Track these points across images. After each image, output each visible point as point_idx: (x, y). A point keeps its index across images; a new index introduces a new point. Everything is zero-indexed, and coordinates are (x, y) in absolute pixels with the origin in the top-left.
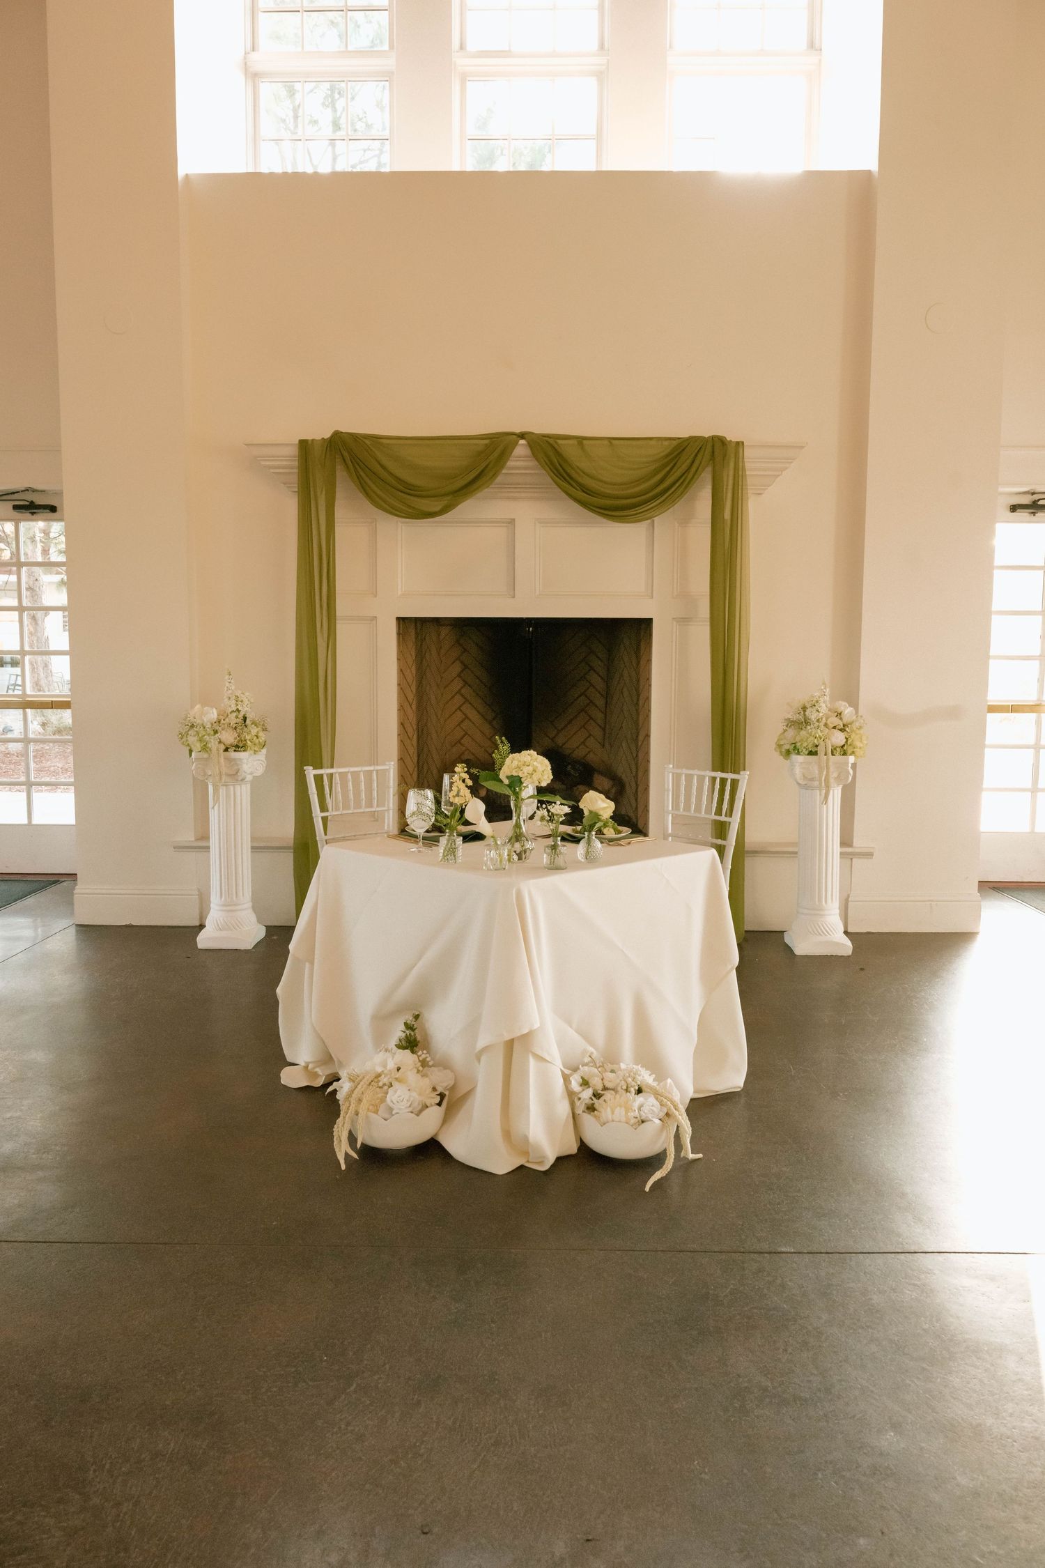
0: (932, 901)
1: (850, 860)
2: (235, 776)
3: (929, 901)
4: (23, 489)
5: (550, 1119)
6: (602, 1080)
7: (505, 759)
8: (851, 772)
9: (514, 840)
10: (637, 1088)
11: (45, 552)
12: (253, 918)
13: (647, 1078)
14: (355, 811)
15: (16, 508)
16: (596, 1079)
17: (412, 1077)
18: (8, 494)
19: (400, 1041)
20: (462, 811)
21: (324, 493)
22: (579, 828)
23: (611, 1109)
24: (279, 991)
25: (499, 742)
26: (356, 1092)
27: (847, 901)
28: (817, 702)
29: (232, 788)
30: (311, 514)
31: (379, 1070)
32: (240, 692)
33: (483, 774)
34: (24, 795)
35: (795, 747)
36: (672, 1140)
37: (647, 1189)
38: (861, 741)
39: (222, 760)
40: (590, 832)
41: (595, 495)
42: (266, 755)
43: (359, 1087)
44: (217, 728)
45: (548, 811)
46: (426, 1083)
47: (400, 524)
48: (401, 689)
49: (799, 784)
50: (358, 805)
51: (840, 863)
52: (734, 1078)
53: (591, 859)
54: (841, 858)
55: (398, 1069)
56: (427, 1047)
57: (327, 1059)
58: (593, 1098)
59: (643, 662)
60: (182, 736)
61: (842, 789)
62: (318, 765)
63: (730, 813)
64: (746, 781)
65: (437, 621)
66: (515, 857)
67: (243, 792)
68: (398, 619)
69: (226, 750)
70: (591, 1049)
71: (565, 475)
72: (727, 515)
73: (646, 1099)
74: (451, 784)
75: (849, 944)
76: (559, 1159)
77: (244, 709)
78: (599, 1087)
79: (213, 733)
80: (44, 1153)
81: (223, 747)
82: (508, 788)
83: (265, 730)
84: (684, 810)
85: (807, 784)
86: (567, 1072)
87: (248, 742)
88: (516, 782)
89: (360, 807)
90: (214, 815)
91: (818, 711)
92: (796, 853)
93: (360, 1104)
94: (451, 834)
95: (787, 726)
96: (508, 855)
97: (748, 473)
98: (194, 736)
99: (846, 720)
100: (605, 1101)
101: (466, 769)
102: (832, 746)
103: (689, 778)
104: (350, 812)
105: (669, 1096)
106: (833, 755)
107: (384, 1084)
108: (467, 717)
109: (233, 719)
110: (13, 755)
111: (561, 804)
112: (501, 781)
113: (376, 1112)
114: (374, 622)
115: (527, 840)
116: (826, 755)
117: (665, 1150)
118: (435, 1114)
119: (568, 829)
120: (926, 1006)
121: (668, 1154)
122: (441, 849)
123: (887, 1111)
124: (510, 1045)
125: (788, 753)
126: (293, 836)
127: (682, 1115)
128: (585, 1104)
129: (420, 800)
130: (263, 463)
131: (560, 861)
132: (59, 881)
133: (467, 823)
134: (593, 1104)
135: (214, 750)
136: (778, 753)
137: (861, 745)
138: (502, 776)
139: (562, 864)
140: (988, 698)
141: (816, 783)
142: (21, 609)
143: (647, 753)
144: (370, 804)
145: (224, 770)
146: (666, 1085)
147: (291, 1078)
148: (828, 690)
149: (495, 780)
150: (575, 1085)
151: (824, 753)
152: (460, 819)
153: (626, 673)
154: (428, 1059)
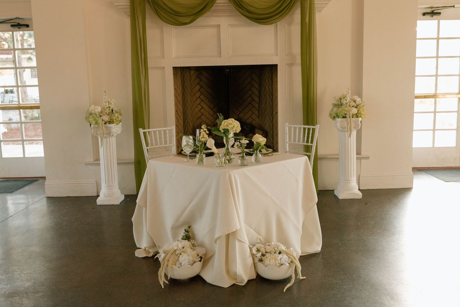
0: (394, 176)
1: (360, 160)
2: (109, 134)
3: (392, 176)
4: (15, 18)
5: (245, 265)
6: (265, 249)
7: (222, 122)
8: (360, 124)
9: (226, 155)
10: (279, 252)
11: (22, 45)
12: (119, 192)
13: (283, 248)
14: (160, 146)
15: (12, 26)
16: (263, 248)
17: (189, 250)
18: (9, 20)
19: (183, 237)
20: (205, 144)
21: (141, 16)
22: (252, 150)
23: (269, 260)
24: (133, 219)
25: (219, 115)
26: (167, 257)
27: (359, 177)
28: (346, 96)
29: (108, 139)
30: (136, 25)
31: (176, 248)
32: (110, 99)
33: (213, 128)
34: (21, 146)
35: (337, 115)
36: (294, 271)
37: (285, 291)
38: (364, 112)
39: (104, 128)
40: (257, 150)
41: (252, 13)
42: (122, 125)
43: (168, 255)
44: (101, 114)
45: (240, 142)
46: (194, 253)
47: (173, 28)
48: (176, 96)
49: (338, 130)
50: (161, 144)
51: (356, 161)
52: (317, 247)
53: (257, 161)
54: (356, 159)
55: (183, 248)
56: (194, 238)
57: (154, 245)
58: (262, 256)
59: (274, 83)
60: (87, 118)
61: (356, 131)
62: (144, 129)
63: (312, 142)
64: (318, 129)
65: (189, 68)
66: (227, 162)
67: (113, 140)
68: (173, 67)
69: (105, 123)
70: (260, 237)
71: (240, 6)
72: (307, 20)
73: (283, 256)
74: (200, 133)
75: (360, 194)
76: (249, 281)
77: (112, 107)
78: (264, 252)
79: (99, 116)
80: (42, 286)
81: (104, 122)
82: (223, 134)
83: (121, 115)
84: (293, 141)
85: (343, 130)
86: (251, 246)
87: (114, 120)
88: (226, 131)
89: (162, 145)
90: (101, 150)
91: (346, 100)
92: (338, 158)
93: (168, 262)
94: (201, 153)
95: (334, 107)
96: (224, 161)
97: (315, 2)
98: (92, 118)
99: (357, 103)
100: (266, 257)
101: (206, 127)
102: (352, 114)
103: (295, 128)
104: (158, 146)
105: (292, 254)
106: (352, 118)
107: (178, 254)
108: (203, 108)
109: (107, 111)
110: (14, 130)
111: (245, 140)
112: (220, 131)
113: (175, 265)
114: (164, 69)
115: (231, 155)
116: (350, 118)
117: (291, 275)
118: (198, 265)
119: (247, 150)
120: (392, 217)
121: (292, 277)
122: (197, 159)
123: (378, 258)
124: (228, 236)
125: (334, 117)
126: (134, 158)
127: (297, 262)
128: (259, 259)
129: (188, 139)
130: (115, 4)
131: (245, 162)
132: (37, 180)
133: (208, 149)
134: (262, 259)
135: (100, 124)
136: (330, 118)
137: (364, 113)
138: (221, 129)
139: (246, 164)
140: (415, 93)
141: (346, 130)
142: (16, 68)
143: (277, 120)
144: (166, 143)
145: (105, 132)
146: (291, 250)
147: (139, 254)
148: (350, 91)
149: (218, 131)
150: (254, 251)
151: (349, 117)
152: (204, 147)
153: (267, 87)
154: (195, 243)
